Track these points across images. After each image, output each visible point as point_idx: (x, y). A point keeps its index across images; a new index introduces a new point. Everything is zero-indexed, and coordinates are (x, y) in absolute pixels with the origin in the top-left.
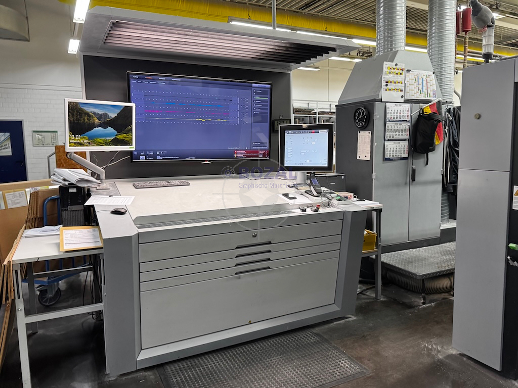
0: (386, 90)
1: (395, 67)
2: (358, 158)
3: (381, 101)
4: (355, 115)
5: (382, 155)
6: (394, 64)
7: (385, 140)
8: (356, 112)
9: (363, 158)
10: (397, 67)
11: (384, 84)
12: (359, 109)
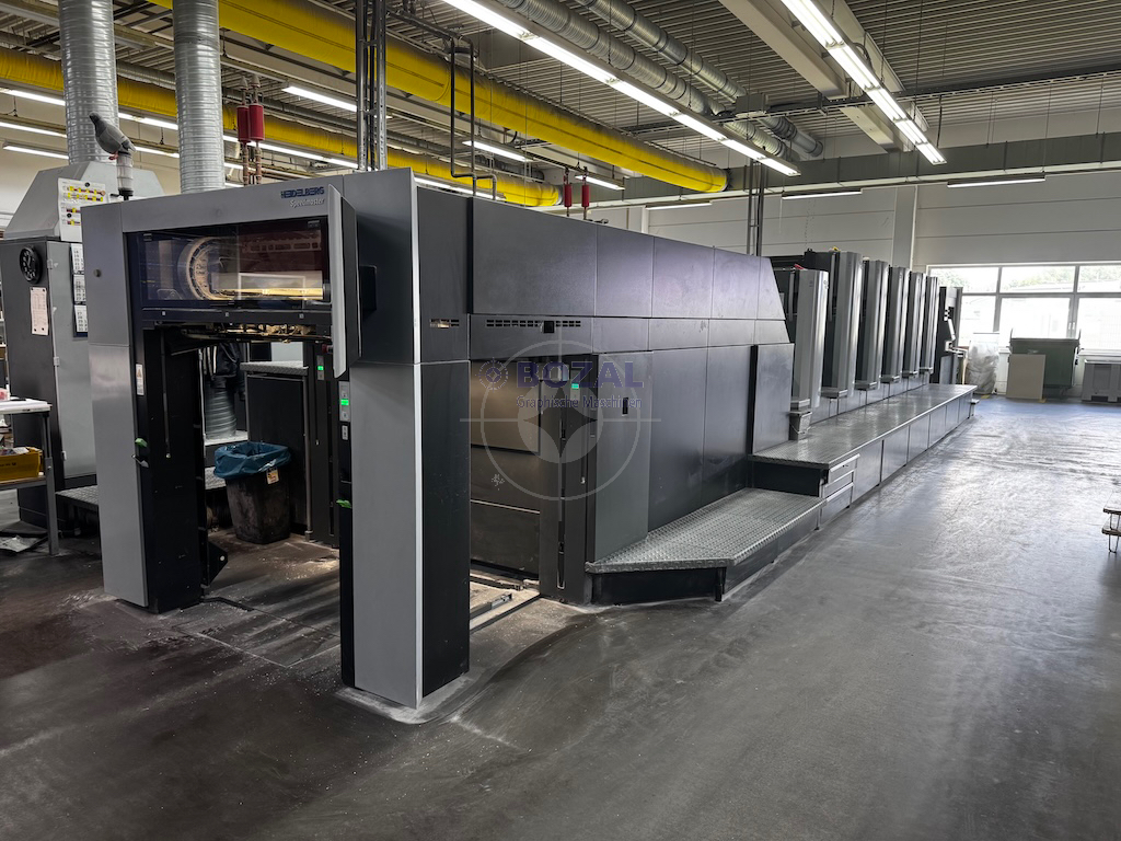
0: (69, 223)
1: (84, 188)
2: (33, 332)
3: (59, 239)
4: (21, 261)
5: (70, 327)
6: (81, 184)
7: (74, 303)
8: (22, 255)
9: (40, 332)
10: (90, 188)
11: (63, 213)
12: (25, 250)
